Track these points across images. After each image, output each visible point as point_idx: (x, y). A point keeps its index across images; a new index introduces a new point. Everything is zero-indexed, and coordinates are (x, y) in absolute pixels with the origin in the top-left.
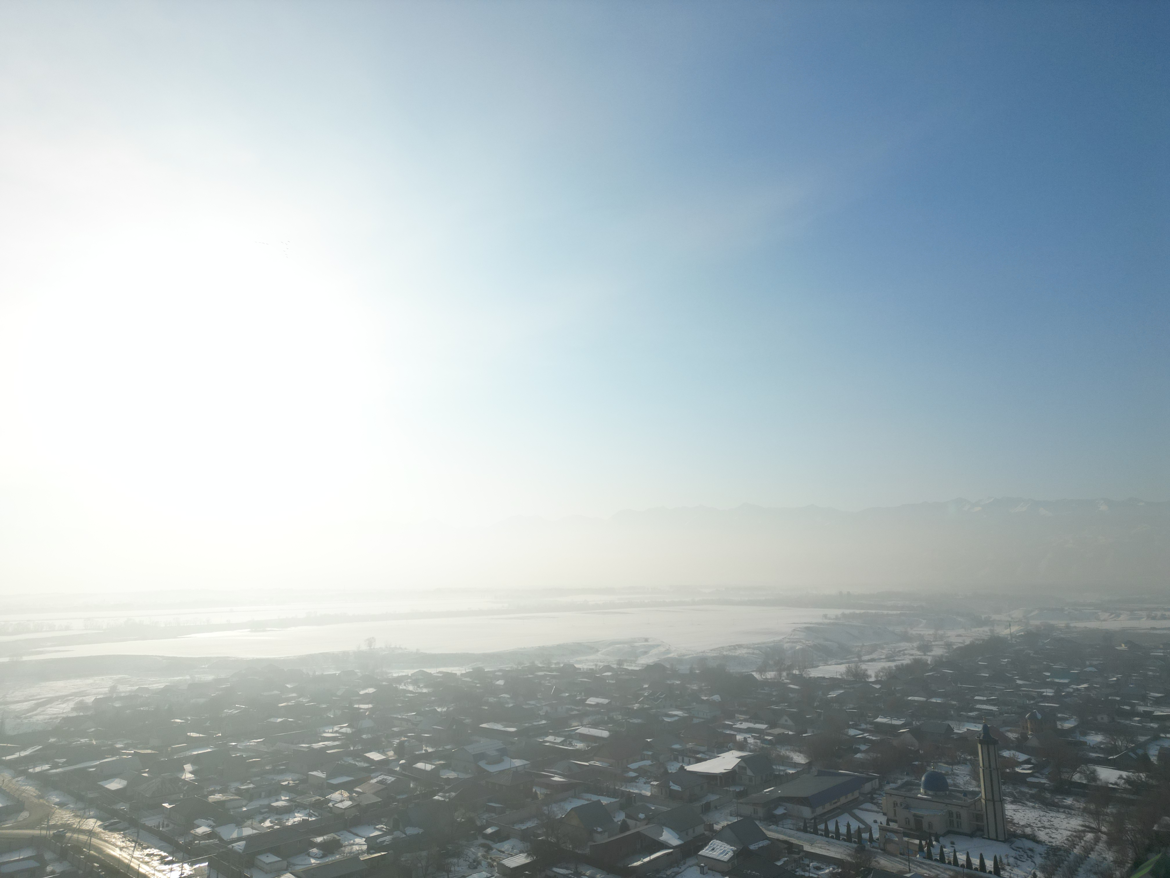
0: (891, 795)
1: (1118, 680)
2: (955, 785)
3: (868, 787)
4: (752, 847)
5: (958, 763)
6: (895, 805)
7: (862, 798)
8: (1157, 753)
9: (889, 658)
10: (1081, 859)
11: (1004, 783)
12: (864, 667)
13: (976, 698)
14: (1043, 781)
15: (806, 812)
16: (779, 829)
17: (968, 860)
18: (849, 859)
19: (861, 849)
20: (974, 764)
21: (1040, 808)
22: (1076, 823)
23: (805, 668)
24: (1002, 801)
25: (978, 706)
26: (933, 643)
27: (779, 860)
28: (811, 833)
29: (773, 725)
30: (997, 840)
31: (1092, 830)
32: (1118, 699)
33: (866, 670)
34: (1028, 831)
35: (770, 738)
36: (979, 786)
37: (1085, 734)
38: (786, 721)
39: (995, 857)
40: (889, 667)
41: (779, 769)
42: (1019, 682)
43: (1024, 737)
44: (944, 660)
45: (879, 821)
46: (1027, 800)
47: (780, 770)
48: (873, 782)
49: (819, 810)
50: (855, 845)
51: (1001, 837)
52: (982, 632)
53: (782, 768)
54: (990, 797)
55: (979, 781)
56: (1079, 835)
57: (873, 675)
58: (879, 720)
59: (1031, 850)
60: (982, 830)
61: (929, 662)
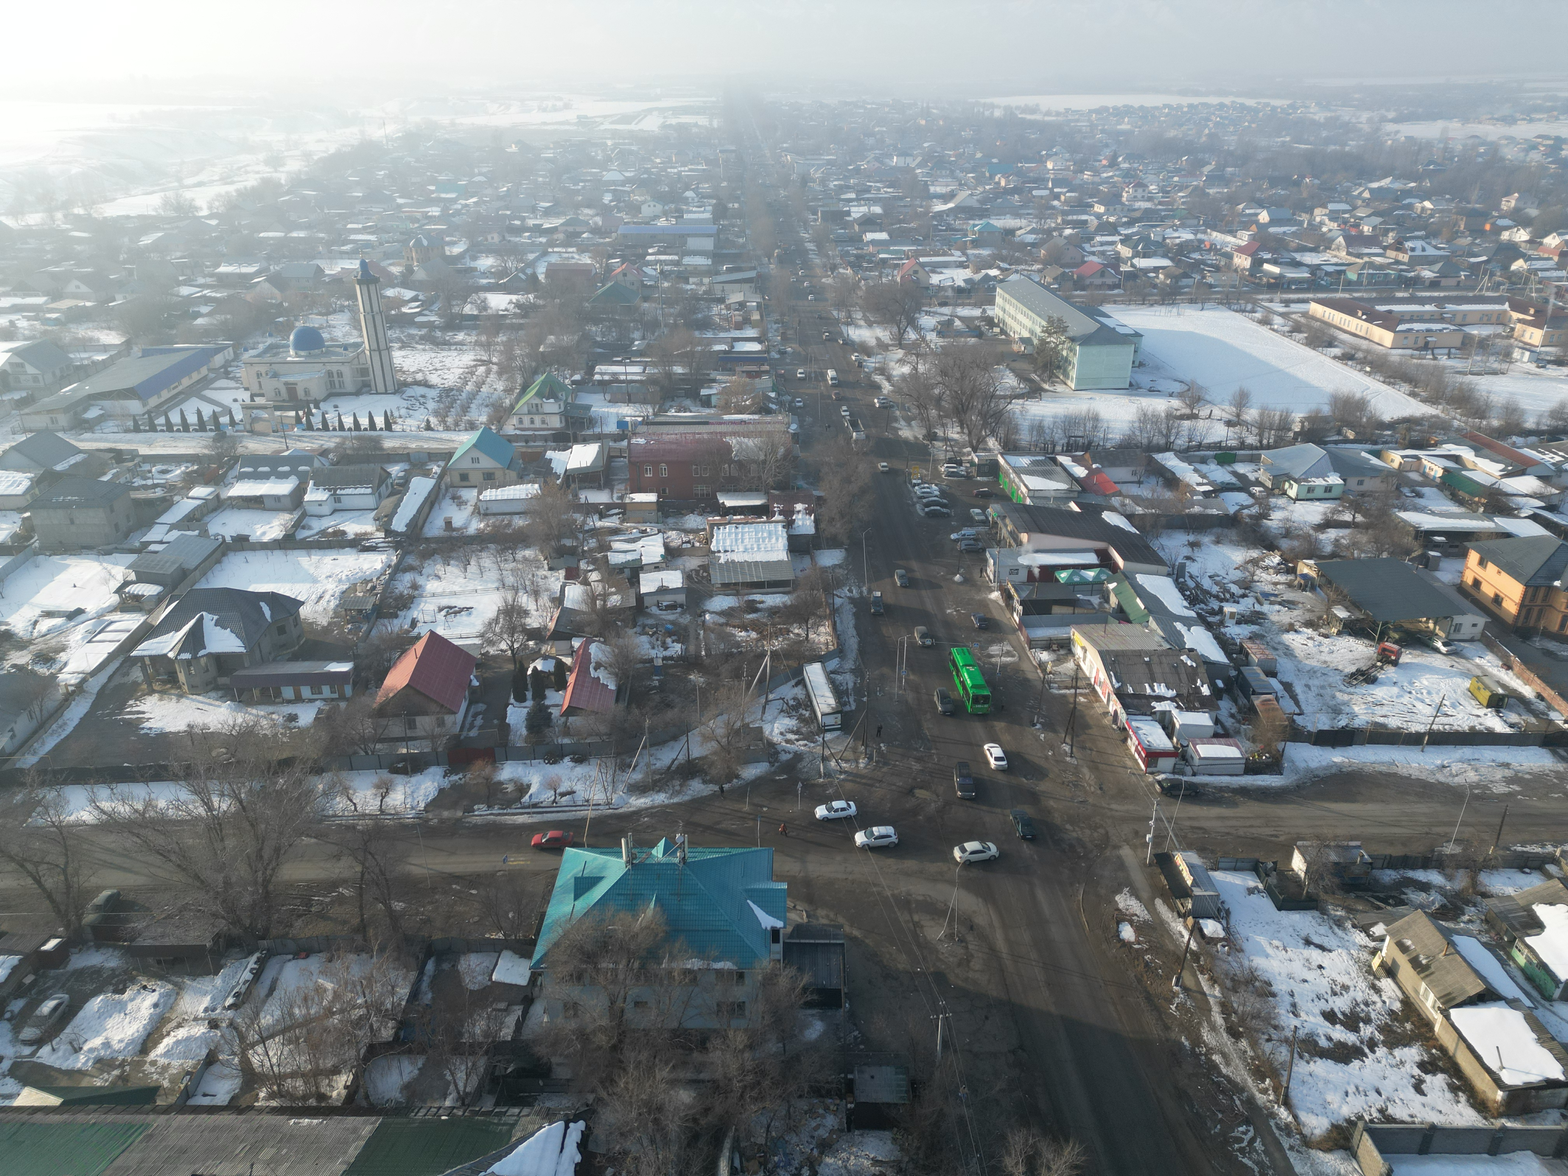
0: (251, 364)
1: (508, 190)
2: (332, 340)
3: (218, 360)
4: (59, 468)
5: (335, 312)
6: (259, 375)
7: (212, 375)
8: (544, 270)
9: (225, 180)
10: (473, 396)
11: (390, 328)
12: (188, 195)
13: (349, 226)
14: (433, 319)
15: (135, 406)
16: (97, 435)
17: (356, 422)
18: (206, 451)
19: (220, 435)
20: (353, 310)
21: (431, 349)
22: (468, 358)
23: (94, 203)
24: (388, 349)
25: (353, 237)
26: (286, 154)
27: (104, 474)
28: (145, 431)
29: (56, 296)
30: (386, 393)
31: (483, 363)
32: (508, 213)
33: (193, 200)
34: (419, 377)
35: (54, 316)
36: (362, 337)
37: (474, 258)
38: (78, 287)
39: (386, 412)
40: (227, 193)
41: (80, 357)
42: (400, 201)
43: (410, 270)
44: (303, 177)
45: (240, 399)
46: (417, 343)
47: (82, 359)
48: (226, 352)
49: (153, 401)
50: (213, 434)
51: (391, 389)
52: (349, 136)
53: (84, 355)
54: (375, 346)
55: (361, 330)
56: (471, 371)
57: (205, 206)
58: (223, 269)
59: (423, 396)
60: (369, 386)
61: (283, 182)
